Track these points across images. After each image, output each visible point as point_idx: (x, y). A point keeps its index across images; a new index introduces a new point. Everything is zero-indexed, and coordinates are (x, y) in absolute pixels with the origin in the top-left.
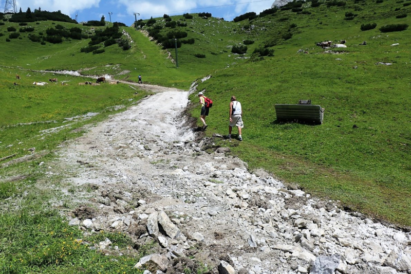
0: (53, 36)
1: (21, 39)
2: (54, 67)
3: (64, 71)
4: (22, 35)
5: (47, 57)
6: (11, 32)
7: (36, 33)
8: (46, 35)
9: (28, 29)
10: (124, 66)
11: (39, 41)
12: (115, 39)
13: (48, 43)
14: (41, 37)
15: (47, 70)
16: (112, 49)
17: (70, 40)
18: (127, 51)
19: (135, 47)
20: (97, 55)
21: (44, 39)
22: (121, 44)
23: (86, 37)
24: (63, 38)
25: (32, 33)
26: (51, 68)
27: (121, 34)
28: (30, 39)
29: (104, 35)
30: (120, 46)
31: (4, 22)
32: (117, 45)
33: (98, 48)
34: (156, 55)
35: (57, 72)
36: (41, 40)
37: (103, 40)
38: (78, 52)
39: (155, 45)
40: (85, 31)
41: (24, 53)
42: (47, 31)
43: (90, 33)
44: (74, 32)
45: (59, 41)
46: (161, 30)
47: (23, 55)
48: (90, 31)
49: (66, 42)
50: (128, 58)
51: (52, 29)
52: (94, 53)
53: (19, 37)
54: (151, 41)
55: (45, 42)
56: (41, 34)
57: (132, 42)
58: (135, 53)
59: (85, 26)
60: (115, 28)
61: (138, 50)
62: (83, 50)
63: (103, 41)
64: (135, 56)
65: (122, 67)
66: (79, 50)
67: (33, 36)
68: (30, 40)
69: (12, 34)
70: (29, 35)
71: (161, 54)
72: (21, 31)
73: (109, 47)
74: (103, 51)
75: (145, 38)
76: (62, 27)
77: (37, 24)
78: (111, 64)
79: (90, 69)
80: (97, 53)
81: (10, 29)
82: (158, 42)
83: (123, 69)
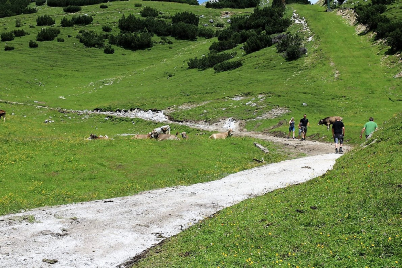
0: (133, 34)
1: (62, 40)
2: (116, 102)
3: (133, 112)
4: (65, 32)
5: (110, 81)
6: (45, 27)
7: (96, 29)
8: (116, 32)
9: (79, 18)
10: (276, 98)
11: (101, 45)
12: (272, 36)
13: (119, 50)
14: (106, 37)
15: (97, 109)
16: (261, 60)
17: (170, 43)
18: (295, 63)
19: (315, 51)
20: (224, 75)
21: (113, 41)
22: (283, 46)
23: (208, 35)
24: (155, 38)
25: (87, 28)
26: (106, 105)
27: (287, 23)
28: (81, 41)
29: (248, 28)
30: (280, 51)
31: (38, 7)
32: (273, 49)
33: (228, 57)
34: (366, 70)
35: (115, 114)
36: (106, 42)
37: (244, 39)
38: (182, 69)
39: (370, 44)
40: (207, 20)
41: (64, 74)
42: (120, 21)
43: (219, 25)
44: (182, 23)
45: (145, 45)
46: (389, 6)
47: (61, 76)
48: (220, 20)
49: (161, 46)
50: (294, 79)
51: (131, 17)
52: (217, 70)
53: (59, 36)
54: (361, 34)
55: (113, 47)
56: (106, 29)
57: (310, 39)
58: (313, 67)
59: (210, 9)
60: (277, 9)
61: (322, 58)
62: (193, 65)
63: (242, 42)
64: (313, 73)
65: (270, 99)
66: (186, 65)
67: (87, 35)
68: (82, 45)
69: (43, 31)
70: (81, 32)
71: (382, 65)
72: (65, 23)
73: (253, 54)
74: (238, 65)
75: (346, 29)
76: (155, 14)
77: (102, 7)
78: (247, 94)
79: (195, 106)
80: (225, 70)
81: (42, 21)
82: (377, 38)
83: (271, 106)
